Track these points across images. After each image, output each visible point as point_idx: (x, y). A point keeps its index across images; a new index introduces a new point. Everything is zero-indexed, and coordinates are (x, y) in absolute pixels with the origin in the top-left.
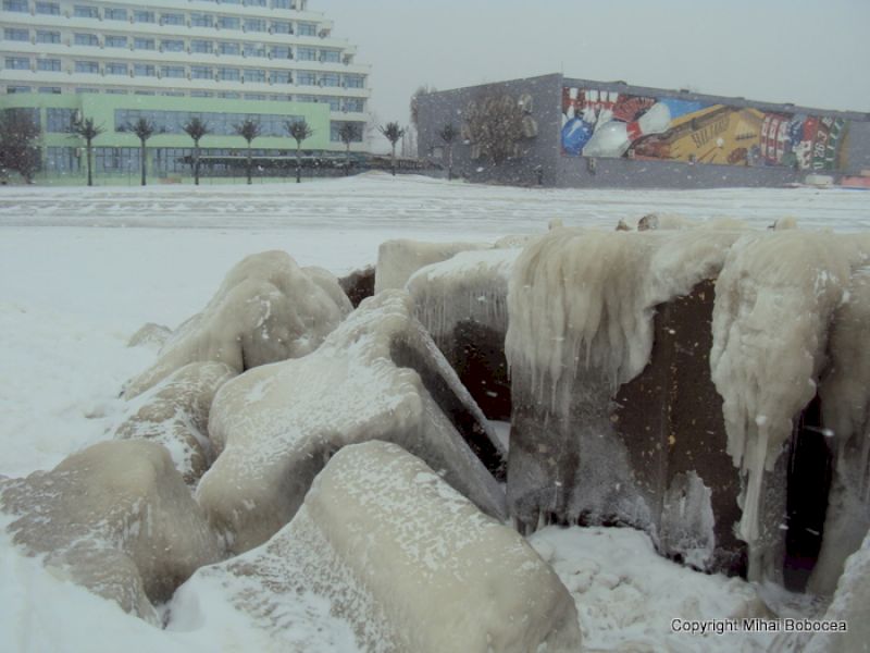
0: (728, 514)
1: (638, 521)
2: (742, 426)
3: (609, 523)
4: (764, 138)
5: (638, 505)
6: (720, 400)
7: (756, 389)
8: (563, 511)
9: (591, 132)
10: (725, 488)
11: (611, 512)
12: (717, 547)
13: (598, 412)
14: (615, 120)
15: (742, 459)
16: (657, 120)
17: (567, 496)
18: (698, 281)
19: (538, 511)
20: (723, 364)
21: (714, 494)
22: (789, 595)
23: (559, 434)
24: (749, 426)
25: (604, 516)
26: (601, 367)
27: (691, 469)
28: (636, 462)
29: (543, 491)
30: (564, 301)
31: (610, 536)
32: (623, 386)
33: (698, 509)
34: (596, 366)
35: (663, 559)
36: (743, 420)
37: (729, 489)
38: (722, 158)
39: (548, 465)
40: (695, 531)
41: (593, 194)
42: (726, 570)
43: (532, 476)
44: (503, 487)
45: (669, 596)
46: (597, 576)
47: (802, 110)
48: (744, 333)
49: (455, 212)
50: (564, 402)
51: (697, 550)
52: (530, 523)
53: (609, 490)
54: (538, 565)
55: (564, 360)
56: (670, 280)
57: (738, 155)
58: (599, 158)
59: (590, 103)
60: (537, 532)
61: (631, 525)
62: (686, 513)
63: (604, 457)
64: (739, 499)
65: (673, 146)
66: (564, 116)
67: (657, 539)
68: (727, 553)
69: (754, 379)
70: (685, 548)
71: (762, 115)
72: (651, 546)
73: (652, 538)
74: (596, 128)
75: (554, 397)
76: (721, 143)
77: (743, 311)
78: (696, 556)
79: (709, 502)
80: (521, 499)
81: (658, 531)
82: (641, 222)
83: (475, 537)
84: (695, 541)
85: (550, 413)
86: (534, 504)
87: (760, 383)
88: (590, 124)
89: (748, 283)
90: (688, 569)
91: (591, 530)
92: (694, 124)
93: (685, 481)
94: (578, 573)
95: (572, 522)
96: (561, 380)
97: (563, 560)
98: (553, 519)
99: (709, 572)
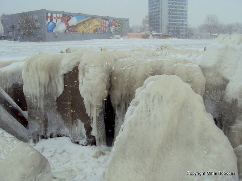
0: (89, 129)
1: (66, 134)
2: (89, 105)
3: (58, 136)
4: (102, 26)
5: (65, 130)
6: (83, 99)
7: (91, 95)
8: (45, 135)
9: (55, 26)
10: (87, 122)
11: (58, 133)
12: (87, 138)
13: (52, 106)
14: (62, 22)
15: (90, 114)
16: (73, 22)
17: (46, 131)
18: (74, 67)
19: (38, 136)
20: (82, 89)
21: (85, 124)
22: (108, 148)
23: (41, 113)
24: (91, 105)
25: (57, 134)
26: (51, 93)
27: (78, 119)
28: (64, 118)
29: (39, 130)
30: (38, 75)
31: (59, 140)
32: (57, 98)
33: (81, 129)
34: (49, 93)
35: (74, 144)
36: (89, 104)
37: (88, 123)
38: (91, 31)
39: (39, 122)
40: (81, 135)
41: (56, 43)
42: (91, 144)
43: (35, 126)
44: (28, 130)
45: (76, 153)
46: (56, 152)
47: (112, 18)
48: (87, 80)
49: (16, 51)
50: (42, 104)
51: (82, 140)
52: (37, 139)
53: (57, 127)
54: (35, 152)
55: (40, 92)
56: (67, 67)
57: (96, 31)
58: (58, 33)
59: (54, 18)
60: (39, 142)
61: (65, 136)
62: (78, 131)
63: (55, 118)
64: (91, 125)
65: (78, 29)
66: (47, 21)
67: (72, 139)
68: (90, 139)
69: (90, 92)
70: (79, 140)
71: (101, 20)
72: (70, 140)
73: (70, 139)
74: (56, 25)
75: (38, 103)
76: (91, 27)
77: (86, 74)
78: (82, 142)
79: (84, 127)
80: (33, 133)
81: (72, 136)
82: (66, 50)
83: (15, 147)
84: (81, 138)
85: (38, 108)
86: (37, 134)
87: (92, 93)
88: (55, 23)
89: (86, 66)
90: (81, 145)
91: (54, 139)
92: (83, 23)
93: (77, 122)
94: (51, 151)
95: (48, 137)
96: (40, 98)
97: (47, 148)
98: (43, 137)
99: (86, 145)
